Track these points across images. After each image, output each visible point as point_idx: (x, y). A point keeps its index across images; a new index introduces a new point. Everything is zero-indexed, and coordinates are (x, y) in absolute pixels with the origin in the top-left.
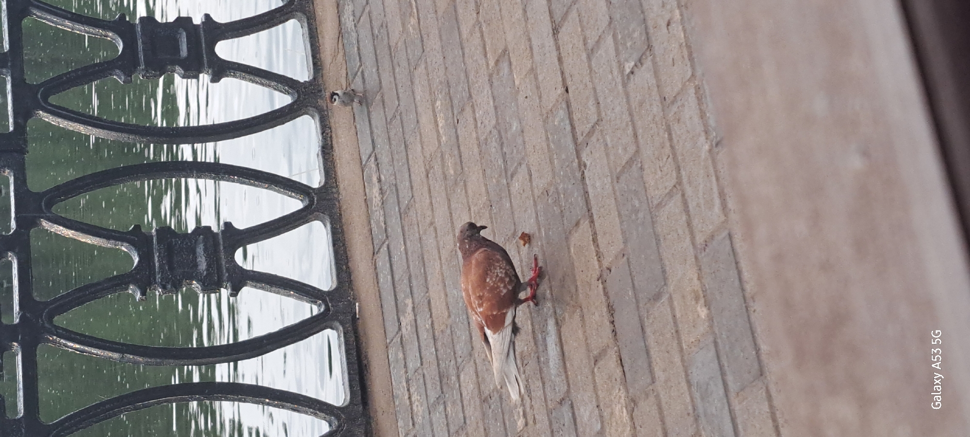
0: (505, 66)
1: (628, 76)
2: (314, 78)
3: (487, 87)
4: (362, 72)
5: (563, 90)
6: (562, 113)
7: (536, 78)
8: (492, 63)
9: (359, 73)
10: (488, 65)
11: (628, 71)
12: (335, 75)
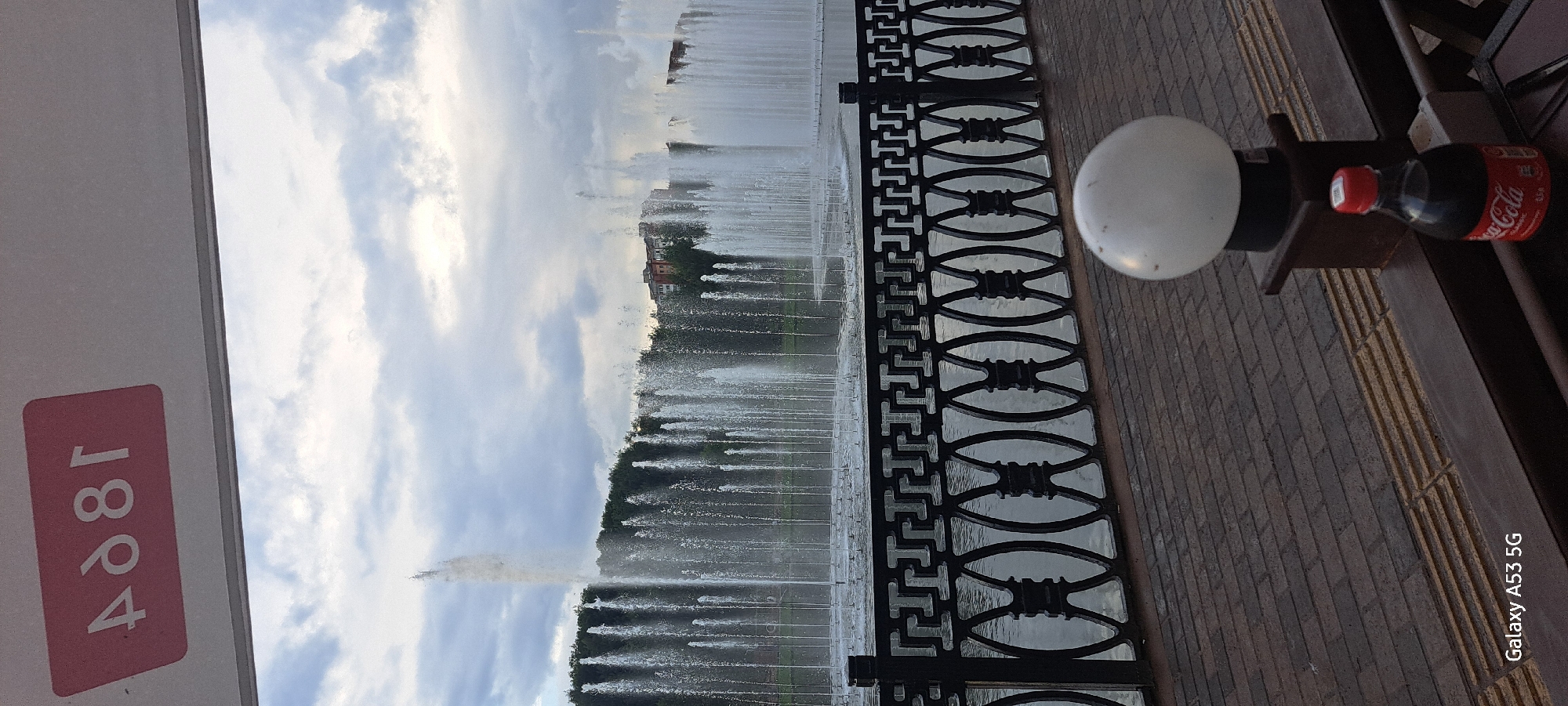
2: (1090, 389)
12: (1102, 386)
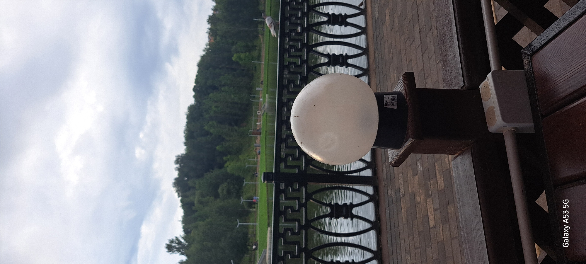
0: (411, 63)
1: (437, 63)
2: (368, 68)
3: (406, 68)
4: (379, 66)
5: (423, 67)
6: (422, 72)
7: (417, 65)
8: (408, 62)
9: (378, 67)
10: (407, 63)
11: (437, 62)
12: (372, 67)
